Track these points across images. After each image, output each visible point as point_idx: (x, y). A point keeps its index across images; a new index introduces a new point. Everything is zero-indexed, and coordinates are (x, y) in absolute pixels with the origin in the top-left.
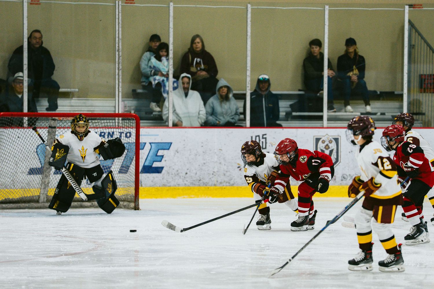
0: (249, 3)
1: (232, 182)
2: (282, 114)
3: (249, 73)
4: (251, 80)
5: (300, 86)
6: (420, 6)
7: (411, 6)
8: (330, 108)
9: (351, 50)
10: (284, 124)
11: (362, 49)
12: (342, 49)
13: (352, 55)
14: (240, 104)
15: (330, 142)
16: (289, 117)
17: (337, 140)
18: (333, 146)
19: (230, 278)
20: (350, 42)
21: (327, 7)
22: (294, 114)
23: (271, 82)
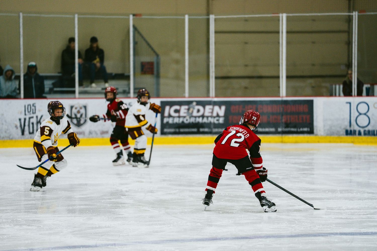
0: (21, 12)
1: (11, 137)
2: (47, 89)
3: (22, 61)
4: (24, 66)
5: (59, 70)
6: (140, 15)
7: (134, 15)
8: (81, 85)
9: (95, 45)
10: (48, 96)
11: (102, 44)
12: (87, 44)
13: (95, 49)
14: (17, 83)
15: (81, 108)
16: (51, 91)
17: (85, 107)
18: (83, 111)
19: (8, 202)
20: (94, 40)
21: (76, 16)
22: (55, 89)
23: (38, 67)
